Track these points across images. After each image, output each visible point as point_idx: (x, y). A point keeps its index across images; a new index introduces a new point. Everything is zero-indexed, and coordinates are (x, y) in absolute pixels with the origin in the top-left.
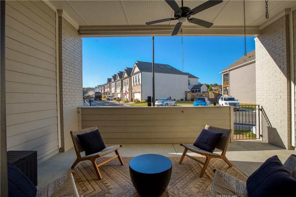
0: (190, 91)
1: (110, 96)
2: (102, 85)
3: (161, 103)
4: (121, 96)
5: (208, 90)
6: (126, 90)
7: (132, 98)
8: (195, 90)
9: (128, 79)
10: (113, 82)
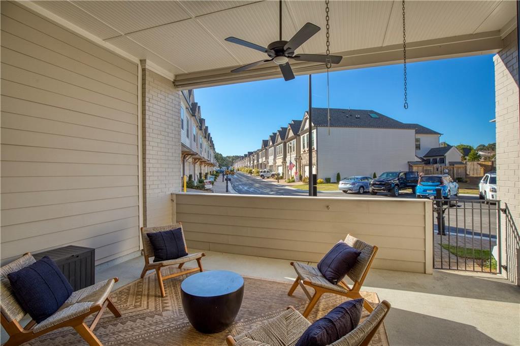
0: (420, 160)
1: (265, 170)
2: (255, 152)
3: (350, 186)
4: (283, 170)
5: (467, 158)
6: (291, 161)
7: (300, 175)
8: (431, 159)
9: (295, 140)
10: (271, 147)
